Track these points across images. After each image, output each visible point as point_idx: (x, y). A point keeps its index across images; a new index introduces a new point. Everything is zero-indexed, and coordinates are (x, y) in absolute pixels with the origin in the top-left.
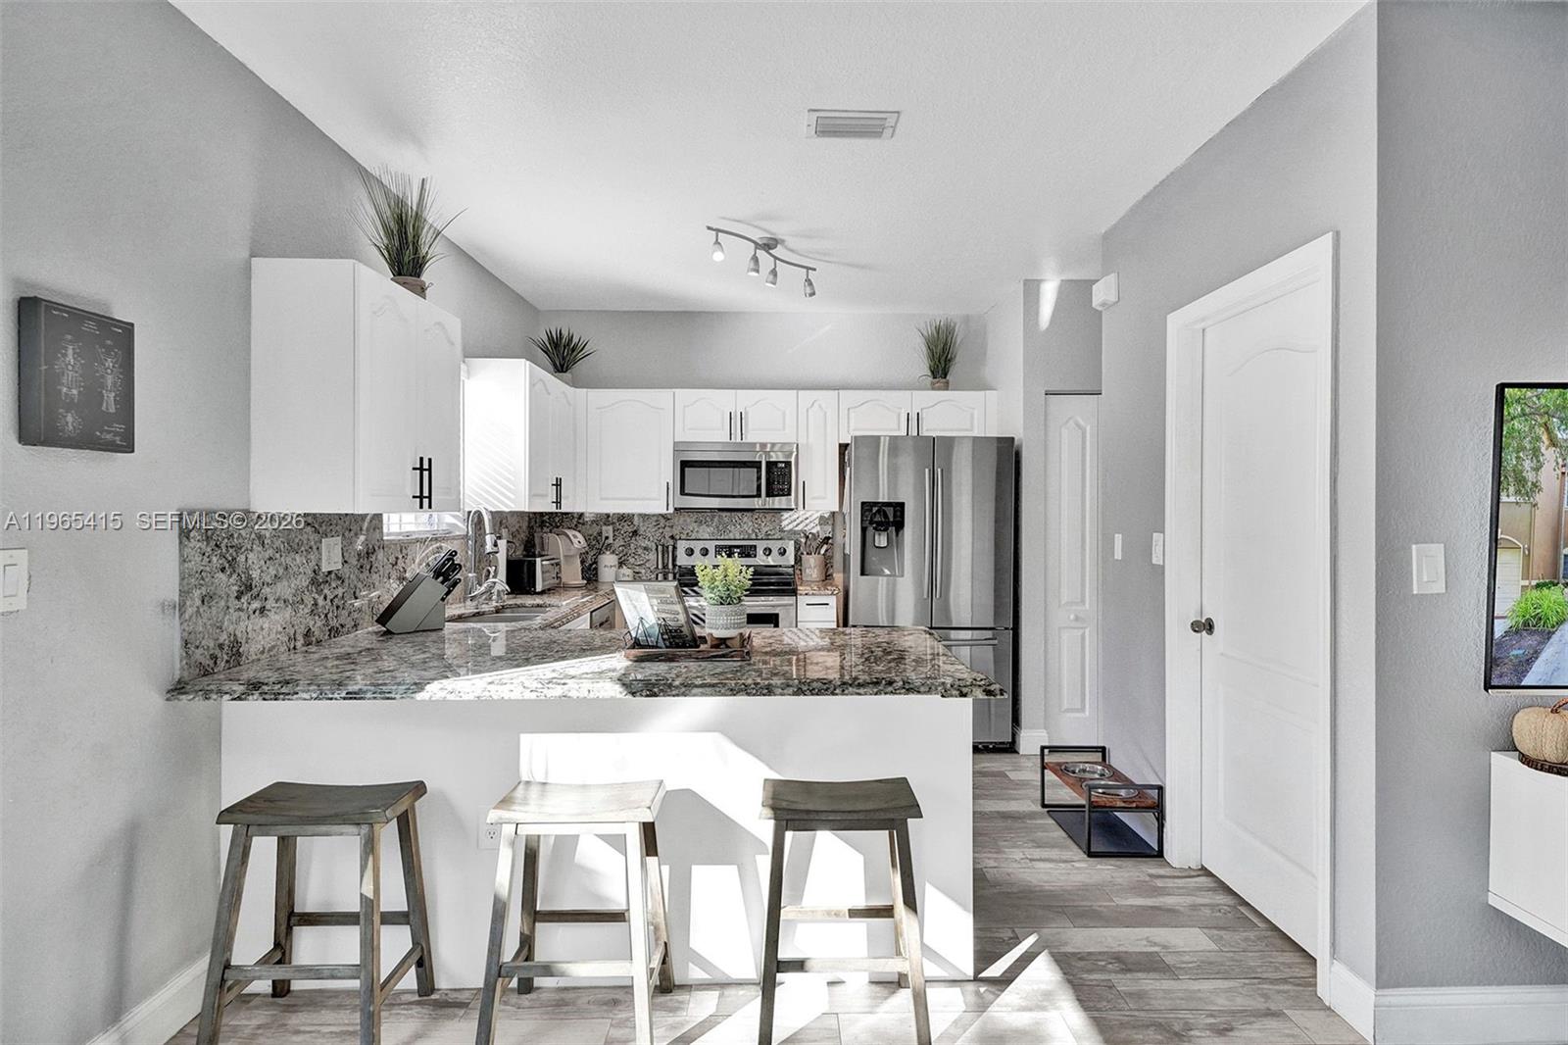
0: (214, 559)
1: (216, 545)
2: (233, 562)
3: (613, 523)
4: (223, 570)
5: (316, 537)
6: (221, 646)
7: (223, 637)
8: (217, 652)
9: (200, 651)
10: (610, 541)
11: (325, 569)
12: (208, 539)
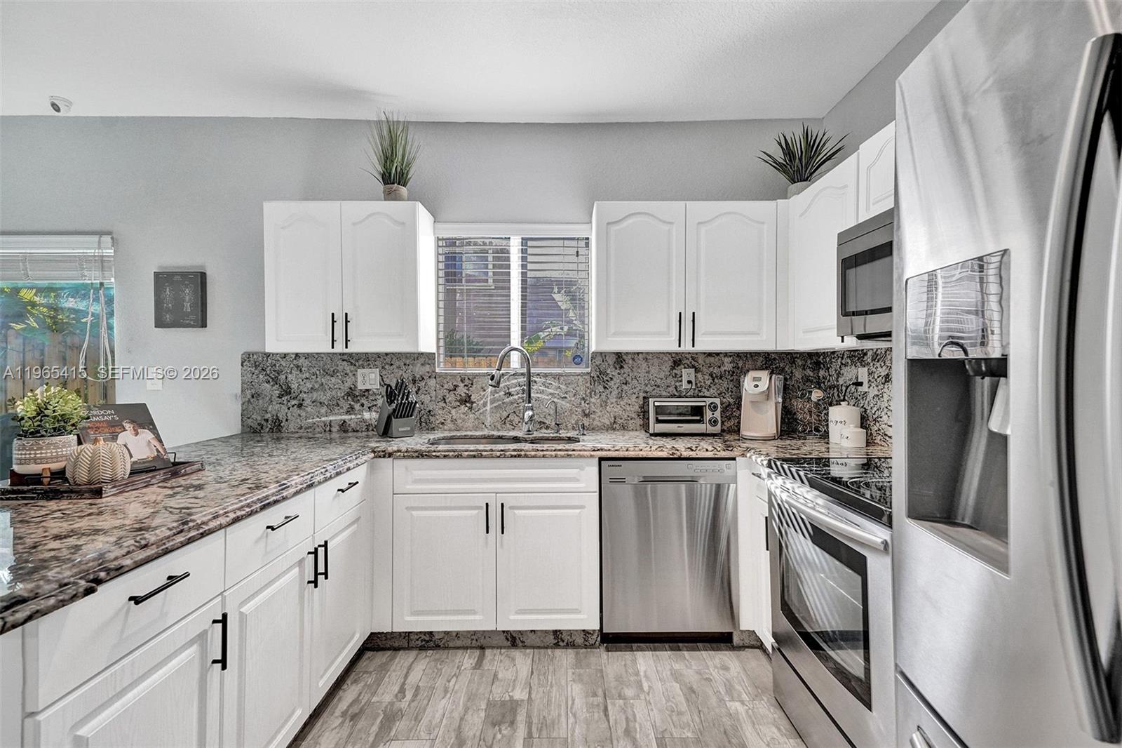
0: (261, 377)
1: (263, 369)
2: (276, 380)
3: (869, 364)
4: (268, 382)
5: (352, 368)
6: (267, 420)
7: (268, 416)
8: (263, 422)
9: (250, 420)
10: (865, 388)
11: (360, 386)
12: (256, 367)
